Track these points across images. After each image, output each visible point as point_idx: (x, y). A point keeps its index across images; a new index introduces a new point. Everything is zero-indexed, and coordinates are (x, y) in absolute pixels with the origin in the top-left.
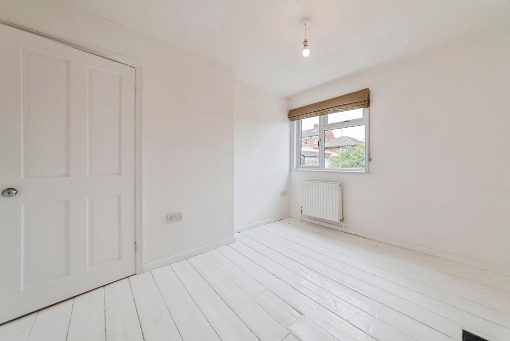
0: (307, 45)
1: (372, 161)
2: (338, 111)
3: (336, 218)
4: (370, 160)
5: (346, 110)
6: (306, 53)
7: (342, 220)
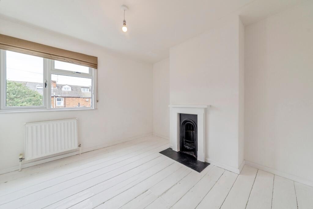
0: (125, 24)
1: (99, 102)
2: (72, 63)
3: (75, 147)
4: (97, 101)
5: (80, 64)
6: (125, 29)
7: (79, 146)
